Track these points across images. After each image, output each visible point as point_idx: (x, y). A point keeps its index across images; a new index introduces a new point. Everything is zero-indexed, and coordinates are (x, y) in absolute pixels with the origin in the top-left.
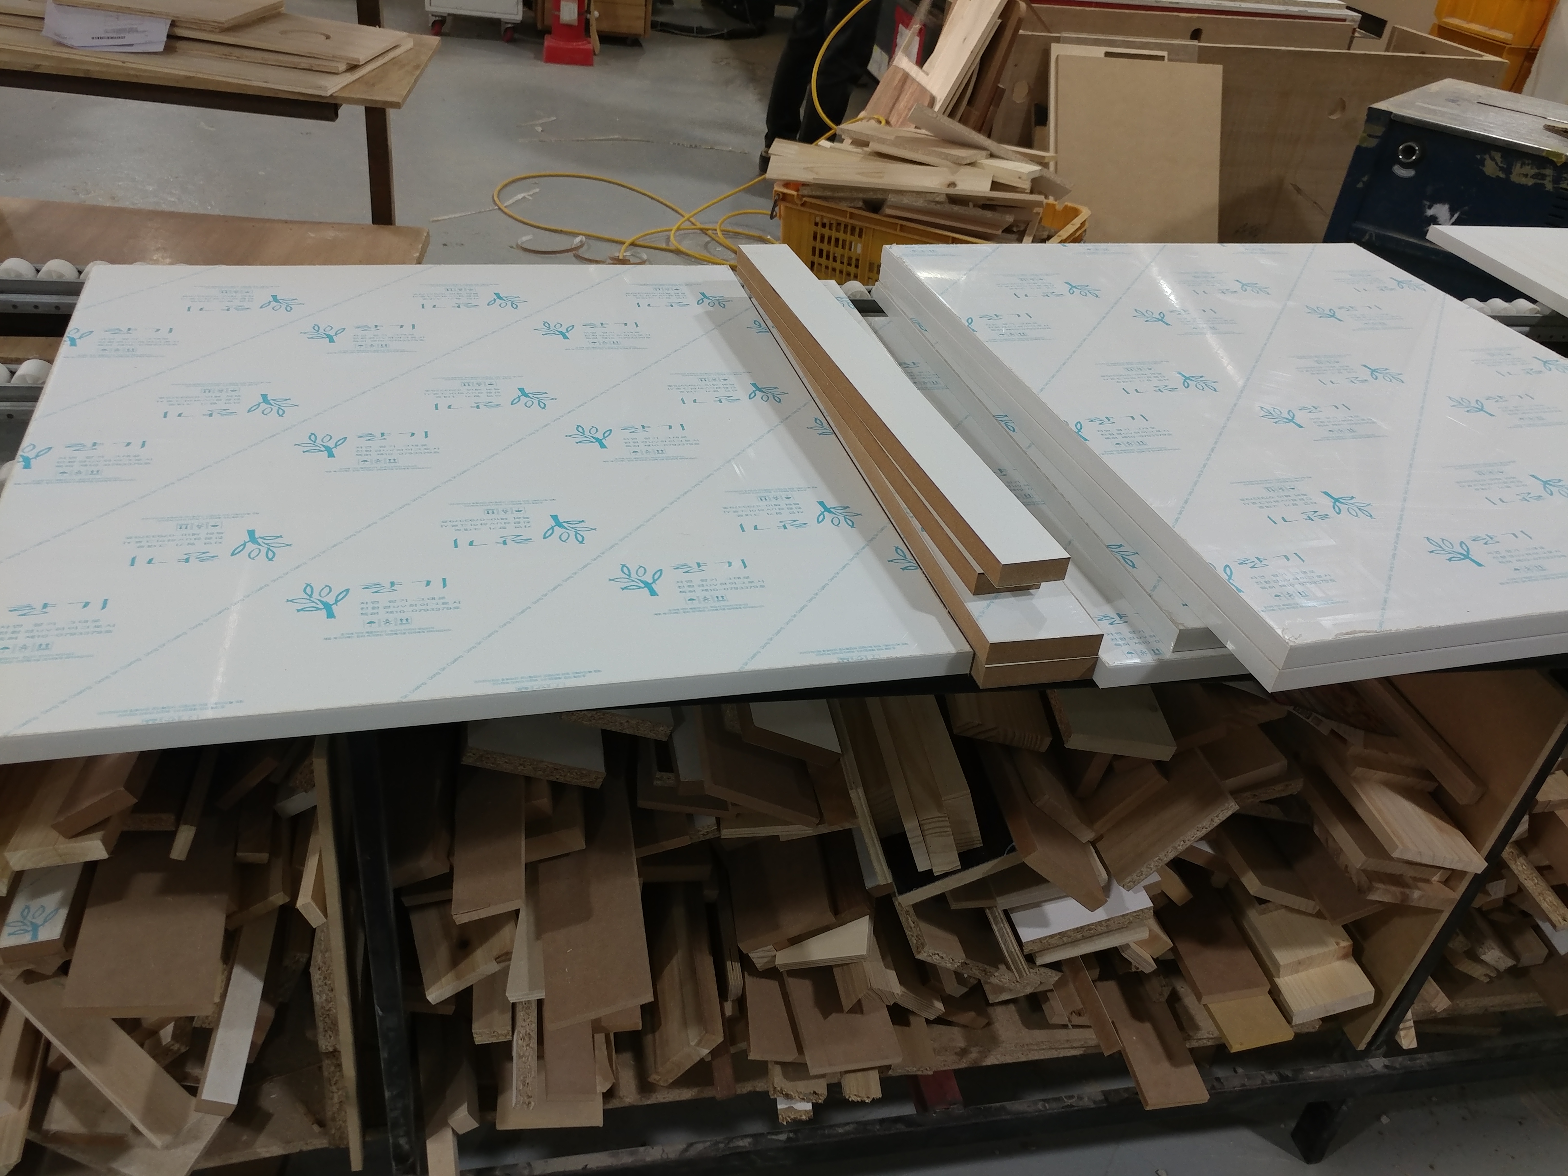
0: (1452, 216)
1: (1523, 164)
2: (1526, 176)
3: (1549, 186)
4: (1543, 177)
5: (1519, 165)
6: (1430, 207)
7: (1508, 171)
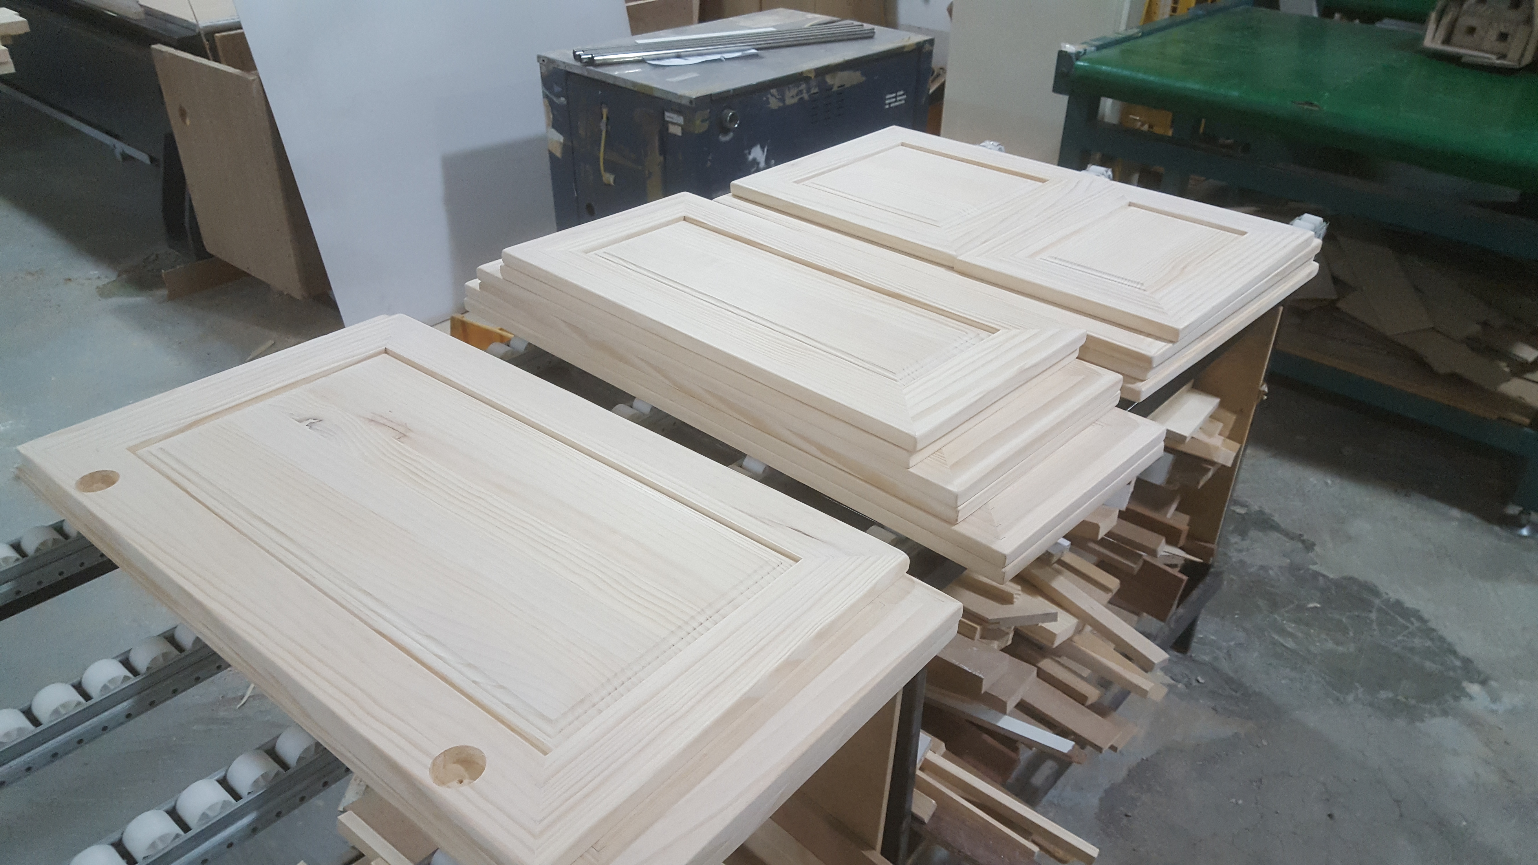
0: (763, 151)
1: (789, 89)
2: (793, 97)
3: (806, 97)
4: (801, 92)
5: (787, 92)
6: (750, 153)
7: (782, 100)
